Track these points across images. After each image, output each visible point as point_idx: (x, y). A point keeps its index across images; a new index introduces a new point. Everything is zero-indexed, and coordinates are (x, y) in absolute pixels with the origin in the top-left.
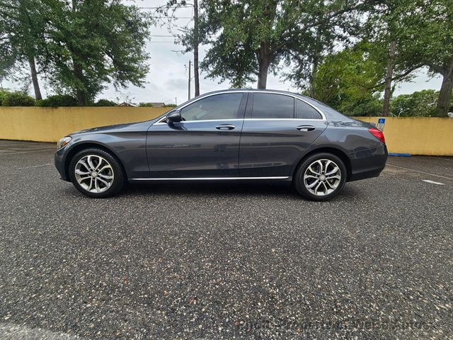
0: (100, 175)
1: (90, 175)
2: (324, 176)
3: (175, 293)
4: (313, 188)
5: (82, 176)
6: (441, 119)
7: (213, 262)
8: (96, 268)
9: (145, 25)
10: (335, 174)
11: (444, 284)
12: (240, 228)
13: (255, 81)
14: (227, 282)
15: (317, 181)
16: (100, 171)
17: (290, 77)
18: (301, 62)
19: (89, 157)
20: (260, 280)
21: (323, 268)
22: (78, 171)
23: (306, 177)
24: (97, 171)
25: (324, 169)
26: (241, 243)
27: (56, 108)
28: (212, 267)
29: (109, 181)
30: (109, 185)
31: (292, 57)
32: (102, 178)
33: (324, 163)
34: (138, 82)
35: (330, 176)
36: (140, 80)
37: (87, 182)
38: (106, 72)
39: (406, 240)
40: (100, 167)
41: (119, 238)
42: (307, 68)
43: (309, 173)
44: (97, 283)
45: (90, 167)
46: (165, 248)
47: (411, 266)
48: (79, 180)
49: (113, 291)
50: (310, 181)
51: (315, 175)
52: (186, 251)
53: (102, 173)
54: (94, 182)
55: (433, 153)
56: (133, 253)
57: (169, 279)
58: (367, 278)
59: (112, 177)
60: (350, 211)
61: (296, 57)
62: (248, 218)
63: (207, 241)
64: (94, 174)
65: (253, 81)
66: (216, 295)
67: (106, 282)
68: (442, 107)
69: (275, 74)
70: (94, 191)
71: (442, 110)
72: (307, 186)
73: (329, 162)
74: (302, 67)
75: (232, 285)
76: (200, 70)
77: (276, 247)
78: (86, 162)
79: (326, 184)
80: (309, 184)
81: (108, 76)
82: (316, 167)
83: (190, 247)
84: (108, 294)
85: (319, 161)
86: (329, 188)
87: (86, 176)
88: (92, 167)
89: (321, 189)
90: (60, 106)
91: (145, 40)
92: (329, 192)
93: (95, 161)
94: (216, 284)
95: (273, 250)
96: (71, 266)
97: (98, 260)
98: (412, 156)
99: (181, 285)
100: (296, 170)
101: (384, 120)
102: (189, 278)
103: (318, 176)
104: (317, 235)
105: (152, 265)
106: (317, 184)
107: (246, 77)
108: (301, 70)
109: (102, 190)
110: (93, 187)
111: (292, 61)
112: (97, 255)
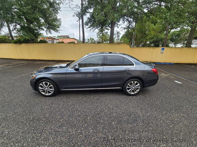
0: (49, 89)
1: (45, 89)
2: (134, 87)
3: (82, 143)
4: (130, 91)
5: (42, 89)
6: (188, 48)
7: (93, 129)
8: (55, 133)
9: (58, 4)
10: (138, 86)
11: (166, 136)
12: (102, 112)
13: (109, 30)
14: (98, 138)
15: (131, 89)
16: (48, 87)
17: (125, 28)
18: (129, 22)
19: (44, 82)
20: (108, 137)
21: (129, 131)
22: (40, 88)
23: (127, 87)
24: (47, 87)
25: (134, 85)
26: (102, 120)
27: (21, 44)
28: (93, 132)
29: (52, 91)
30: (52, 92)
31: (125, 20)
32: (49, 90)
33: (134, 82)
34: (57, 30)
35: (136, 87)
36: (57, 29)
37: (44, 91)
38: (42, 25)
39: (159, 116)
40: (49, 86)
41: (60, 119)
42: (132, 24)
43: (128, 86)
44: (56, 140)
45: (44, 86)
46: (77, 123)
47: (158, 128)
48: (41, 91)
49: (62, 143)
50: (128, 89)
51: (130, 87)
52: (84, 125)
53: (49, 88)
54: (46, 91)
55: (183, 63)
56: (66, 126)
57: (79, 137)
58: (142, 135)
59: (53, 89)
60: (143, 101)
61: (127, 20)
62: (105, 106)
63: (91, 119)
64: (46, 89)
65: (108, 29)
66: (95, 144)
67: (59, 140)
68: (189, 43)
69: (118, 27)
70: (47, 94)
71: (189, 44)
72: (128, 91)
73: (136, 82)
74: (130, 24)
75: (99, 140)
76: (84, 26)
77: (114, 121)
78: (43, 84)
79: (135, 90)
80: (128, 90)
81: (43, 28)
82: (131, 84)
83: (85, 123)
84: (61, 145)
85: (132, 82)
86: (136, 91)
87: (43, 89)
88: (45, 86)
89: (133, 91)
90: (23, 43)
91: (59, 11)
92: (136, 92)
93: (46, 84)
94: (94, 139)
95: (113, 123)
96: (47, 133)
97: (55, 130)
98: (175, 64)
99: (83, 140)
100: (123, 85)
101: (164, 49)
102: (86, 137)
103: (132, 87)
104: (129, 115)
105: (73, 131)
106: (131, 90)
107: (105, 28)
108: (129, 25)
109: (50, 94)
110: (46, 93)
111: (125, 21)
112: (54, 127)
